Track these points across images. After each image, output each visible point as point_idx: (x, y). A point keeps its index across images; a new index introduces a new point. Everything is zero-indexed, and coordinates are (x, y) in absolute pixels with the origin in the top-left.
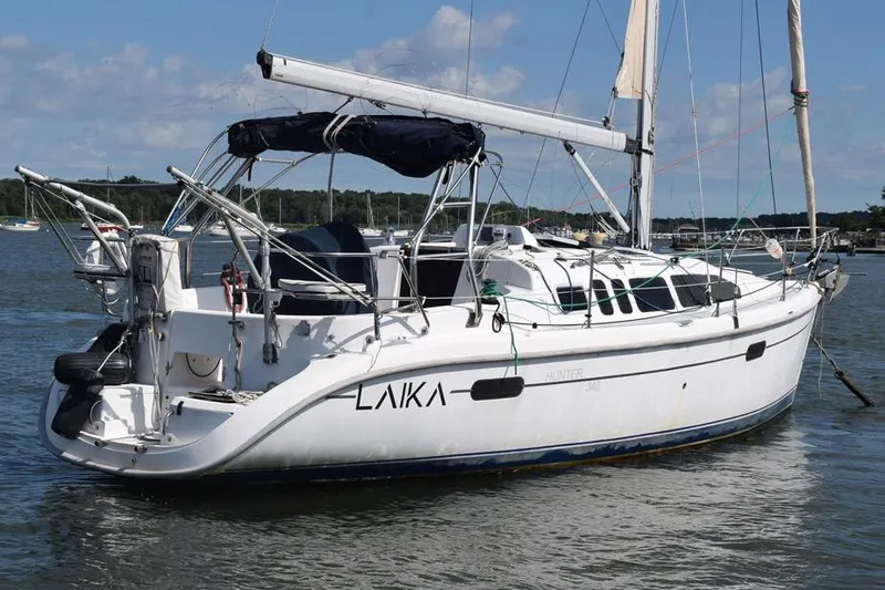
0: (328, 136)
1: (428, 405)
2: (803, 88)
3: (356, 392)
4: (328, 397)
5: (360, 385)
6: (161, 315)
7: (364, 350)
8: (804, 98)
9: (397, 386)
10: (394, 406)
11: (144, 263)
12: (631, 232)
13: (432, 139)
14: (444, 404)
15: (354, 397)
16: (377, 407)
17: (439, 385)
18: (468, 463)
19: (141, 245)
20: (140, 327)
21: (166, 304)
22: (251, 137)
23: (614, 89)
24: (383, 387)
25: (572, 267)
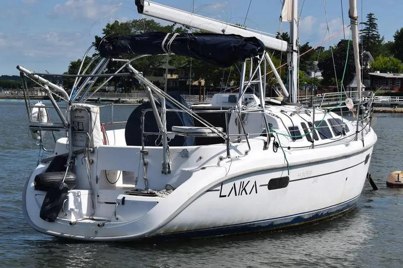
0: (165, 45)
1: (250, 194)
2: (355, 15)
3: (219, 188)
4: (208, 191)
5: (222, 184)
6: (92, 149)
7: (218, 164)
8: (356, 20)
9: (238, 183)
10: (236, 195)
11: (78, 120)
12: (289, 96)
13: (234, 46)
14: (256, 193)
15: (219, 190)
16: (228, 196)
17: (255, 182)
18: (262, 225)
19: (76, 109)
20: (75, 157)
21: (94, 143)
22: (113, 46)
23: (281, 17)
24: (231, 185)
25: (291, 115)
